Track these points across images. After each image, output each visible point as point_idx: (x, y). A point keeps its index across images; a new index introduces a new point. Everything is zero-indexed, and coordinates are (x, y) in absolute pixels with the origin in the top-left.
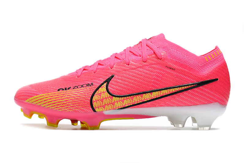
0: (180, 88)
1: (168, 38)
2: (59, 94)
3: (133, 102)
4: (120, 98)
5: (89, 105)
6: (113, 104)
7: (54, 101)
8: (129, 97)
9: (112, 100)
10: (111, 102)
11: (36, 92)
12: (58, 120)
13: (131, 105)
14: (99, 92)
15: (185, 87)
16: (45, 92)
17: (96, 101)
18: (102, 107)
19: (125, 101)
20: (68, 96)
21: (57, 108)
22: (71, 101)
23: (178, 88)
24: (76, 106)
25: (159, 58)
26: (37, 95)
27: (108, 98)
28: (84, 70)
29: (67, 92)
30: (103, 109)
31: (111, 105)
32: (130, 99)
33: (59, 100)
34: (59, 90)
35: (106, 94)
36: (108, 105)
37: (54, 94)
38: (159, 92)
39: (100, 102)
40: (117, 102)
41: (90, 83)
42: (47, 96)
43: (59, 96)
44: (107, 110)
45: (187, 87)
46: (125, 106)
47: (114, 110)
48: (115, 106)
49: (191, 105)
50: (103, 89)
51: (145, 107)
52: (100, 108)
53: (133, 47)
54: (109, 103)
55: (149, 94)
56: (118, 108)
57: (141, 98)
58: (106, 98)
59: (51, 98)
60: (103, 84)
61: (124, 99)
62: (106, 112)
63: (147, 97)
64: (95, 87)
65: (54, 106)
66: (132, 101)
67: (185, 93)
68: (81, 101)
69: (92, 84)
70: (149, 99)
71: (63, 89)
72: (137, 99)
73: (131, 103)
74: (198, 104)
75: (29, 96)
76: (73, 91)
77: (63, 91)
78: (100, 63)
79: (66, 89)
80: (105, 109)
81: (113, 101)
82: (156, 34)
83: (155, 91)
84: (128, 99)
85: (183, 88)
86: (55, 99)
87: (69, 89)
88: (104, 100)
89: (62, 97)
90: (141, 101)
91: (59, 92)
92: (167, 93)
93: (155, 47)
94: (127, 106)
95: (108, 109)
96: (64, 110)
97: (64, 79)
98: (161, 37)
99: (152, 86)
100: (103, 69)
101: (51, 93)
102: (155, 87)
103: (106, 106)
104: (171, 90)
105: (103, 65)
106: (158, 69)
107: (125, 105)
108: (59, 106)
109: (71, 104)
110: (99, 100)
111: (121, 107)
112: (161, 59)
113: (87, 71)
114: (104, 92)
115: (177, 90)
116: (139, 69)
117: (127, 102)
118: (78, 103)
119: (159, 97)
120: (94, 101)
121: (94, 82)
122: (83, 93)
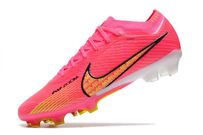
0: (145, 51)
1: (116, 18)
2: (55, 96)
3: (115, 76)
4: (104, 78)
5: (83, 94)
6: (101, 84)
7: (54, 103)
8: (110, 74)
9: (98, 81)
10: (98, 84)
11: (35, 103)
12: (63, 117)
13: (114, 80)
14: (86, 80)
15: (148, 48)
16: (43, 100)
17: (87, 88)
18: (93, 91)
19: (109, 78)
20: (63, 94)
21: (58, 107)
22: (67, 97)
23: (143, 51)
24: (73, 99)
25: (118, 36)
26: (37, 105)
27: (94, 82)
28: (65, 70)
29: (60, 92)
30: (95, 92)
31: (99, 86)
32: (111, 75)
33: (57, 100)
34: (53, 93)
35: (92, 79)
36: (97, 87)
37: (51, 98)
38: (130, 60)
39: (90, 87)
40: (103, 81)
41: (75, 77)
42: (46, 102)
43: (56, 98)
44: (98, 92)
45: (149, 47)
46: (110, 83)
47: (103, 89)
48: (103, 86)
49: (158, 60)
50: (87, 77)
51: (125, 77)
52: (92, 92)
53: (92, 36)
54: (97, 85)
55: (124, 65)
56: (105, 86)
57: (119, 70)
58: (93, 83)
59: (50, 102)
60: (85, 73)
61: (107, 77)
62: (98, 94)
63: (123, 68)
64: (80, 78)
65: (55, 107)
66: (113, 76)
67: (149, 53)
68: (75, 93)
69: (77, 77)
70: (125, 69)
71: (56, 91)
72: (117, 73)
73: (113, 78)
74: (163, 57)
75: (30, 109)
76: (64, 89)
77: (57, 93)
78: (75, 59)
79: (58, 90)
80: (97, 91)
81: (100, 83)
82: (105, 19)
83: (127, 61)
84: (110, 76)
85: (146, 49)
86: (53, 102)
87: (60, 89)
88: (93, 85)
89: (58, 97)
90: (120, 73)
91: (54, 95)
92: (136, 58)
93: (111, 29)
94: (112, 81)
95: (98, 90)
96: (65, 107)
97: (51, 84)
98: (111, 20)
99: (123, 58)
100: (79, 63)
101: (48, 98)
102: (126, 58)
103: (96, 89)
104: (138, 54)
105: (78, 60)
106: (123, 43)
107: (110, 81)
108: (59, 105)
109: (69, 99)
110: (89, 86)
111: (107, 84)
112: (120, 36)
113: (67, 70)
114: (89, 79)
115: (143, 53)
116: (106, 50)
117: (110, 78)
118: (73, 96)
119: (132, 64)
120: (86, 89)
121: (78, 75)
122: (74, 86)
